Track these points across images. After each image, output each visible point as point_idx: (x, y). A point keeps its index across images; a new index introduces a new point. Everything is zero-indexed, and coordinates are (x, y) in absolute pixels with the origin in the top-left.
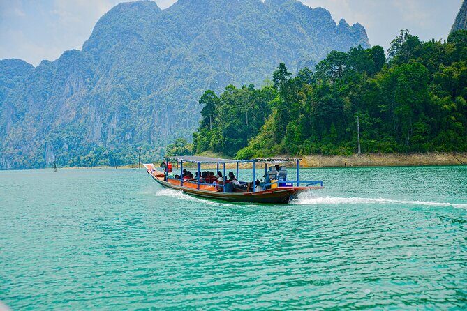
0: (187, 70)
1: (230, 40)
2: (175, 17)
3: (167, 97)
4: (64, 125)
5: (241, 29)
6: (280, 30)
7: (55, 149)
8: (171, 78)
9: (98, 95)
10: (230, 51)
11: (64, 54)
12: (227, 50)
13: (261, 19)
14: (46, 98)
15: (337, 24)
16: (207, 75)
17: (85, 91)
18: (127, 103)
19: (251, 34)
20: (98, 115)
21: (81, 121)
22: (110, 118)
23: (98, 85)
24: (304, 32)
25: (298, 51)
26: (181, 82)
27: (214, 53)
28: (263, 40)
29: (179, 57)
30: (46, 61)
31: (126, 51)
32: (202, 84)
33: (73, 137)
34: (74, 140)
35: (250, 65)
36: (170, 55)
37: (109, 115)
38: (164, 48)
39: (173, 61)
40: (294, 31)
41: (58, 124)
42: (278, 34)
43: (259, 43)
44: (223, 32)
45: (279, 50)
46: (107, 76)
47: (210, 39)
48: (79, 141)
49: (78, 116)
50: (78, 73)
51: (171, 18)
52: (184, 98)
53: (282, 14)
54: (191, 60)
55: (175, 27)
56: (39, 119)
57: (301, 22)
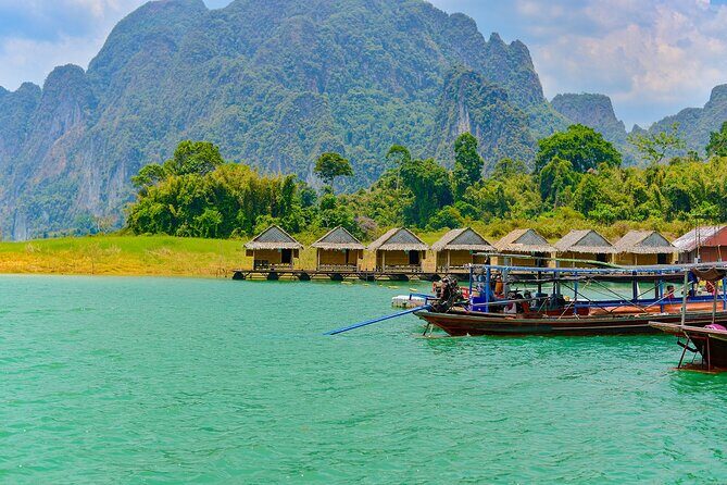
0: (247, 91)
1: (319, 50)
2: (232, 16)
3: (210, 135)
4: (46, 182)
5: (337, 34)
6: (399, 41)
7: (29, 219)
8: (218, 105)
9: (98, 133)
10: (319, 66)
11: (55, 71)
12: (314, 65)
13: (371, 21)
14: (23, 140)
15: (487, 40)
16: (281, 99)
17: (82, 129)
18: (143, 146)
19: (354, 43)
20: (96, 166)
21: (73, 176)
22: (114, 170)
23: (102, 119)
24: (436, 48)
25: (426, 76)
26: (234, 110)
27: (291, 67)
28: (372, 52)
29: (233, 71)
30: (30, 84)
31: (150, 66)
32: (271, 114)
33: (58, 202)
34: (58, 206)
35: (351, 91)
36: (219, 69)
37: (111, 164)
38: (210, 57)
39: (224, 77)
40: (421, 45)
41: (38, 180)
42: (396, 47)
43: (365, 59)
44: (309, 36)
45: (398, 71)
46: (117, 105)
47: (285, 45)
48: (66, 209)
49: (69, 168)
50: (75, 100)
51: (225, 17)
52: (238, 137)
53: (402, 18)
54: (252, 75)
55: (230, 31)
56: (10, 173)
57: (431, 32)
